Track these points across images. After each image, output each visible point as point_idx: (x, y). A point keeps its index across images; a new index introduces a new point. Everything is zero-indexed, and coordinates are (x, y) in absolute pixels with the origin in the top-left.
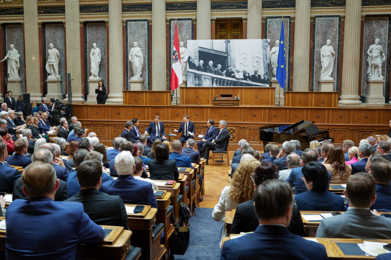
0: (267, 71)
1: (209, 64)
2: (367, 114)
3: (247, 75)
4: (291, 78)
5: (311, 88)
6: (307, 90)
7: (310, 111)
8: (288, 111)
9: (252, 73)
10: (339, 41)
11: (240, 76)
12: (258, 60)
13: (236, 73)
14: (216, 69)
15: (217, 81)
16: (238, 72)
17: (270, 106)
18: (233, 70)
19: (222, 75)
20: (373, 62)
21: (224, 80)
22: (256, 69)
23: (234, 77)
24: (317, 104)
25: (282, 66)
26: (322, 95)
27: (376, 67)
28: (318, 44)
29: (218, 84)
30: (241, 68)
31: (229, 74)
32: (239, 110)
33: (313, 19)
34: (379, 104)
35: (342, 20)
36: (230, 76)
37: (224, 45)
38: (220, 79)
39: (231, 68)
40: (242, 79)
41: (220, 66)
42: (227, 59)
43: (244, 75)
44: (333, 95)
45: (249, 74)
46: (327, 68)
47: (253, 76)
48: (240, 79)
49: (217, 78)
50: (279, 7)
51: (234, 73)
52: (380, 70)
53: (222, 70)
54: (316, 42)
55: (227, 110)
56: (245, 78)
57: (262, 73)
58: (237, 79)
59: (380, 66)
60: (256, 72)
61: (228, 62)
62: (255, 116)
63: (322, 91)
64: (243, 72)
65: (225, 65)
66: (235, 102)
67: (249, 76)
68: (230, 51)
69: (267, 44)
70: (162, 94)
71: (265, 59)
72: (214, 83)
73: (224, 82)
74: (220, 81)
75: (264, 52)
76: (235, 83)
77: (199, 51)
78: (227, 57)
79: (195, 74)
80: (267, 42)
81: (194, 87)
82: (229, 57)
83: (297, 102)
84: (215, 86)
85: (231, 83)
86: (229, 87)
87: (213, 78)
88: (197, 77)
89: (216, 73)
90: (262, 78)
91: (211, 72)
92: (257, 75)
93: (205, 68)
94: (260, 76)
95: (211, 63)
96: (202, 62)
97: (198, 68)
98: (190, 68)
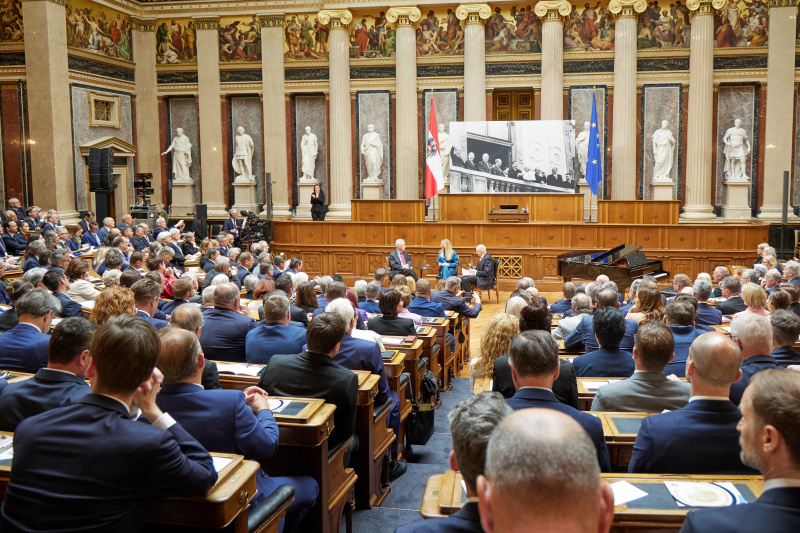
0: (571, 169)
1: (483, 158)
2: (722, 234)
3: (541, 175)
4: (608, 179)
5: (639, 196)
6: (632, 197)
7: (634, 231)
8: (602, 230)
9: (548, 173)
10: (681, 122)
11: (530, 176)
12: (557, 151)
13: (523, 172)
14: (494, 166)
15: (495, 184)
16: (528, 170)
17: (576, 223)
18: (519, 168)
19: (502, 175)
20: (733, 155)
21: (506, 183)
22: (554, 167)
23: (521, 178)
24: (647, 218)
25: (595, 162)
26: (655, 206)
27: (737, 161)
28: (649, 128)
29: (497, 188)
30: (533, 166)
31: (514, 174)
32: (527, 229)
33: (641, 89)
34: (742, 218)
35: (684, 91)
36: (516, 177)
37: (507, 129)
38: (500, 181)
39: (517, 165)
40: (534, 181)
41: (499, 162)
42: (511, 151)
43: (537, 175)
44: (671, 205)
45: (543, 173)
46: (663, 164)
47: (551, 177)
48: (530, 181)
49: (495, 180)
50: (589, 70)
51: (520, 172)
52: (743, 166)
53: (503, 167)
54: (645, 123)
55: (509, 229)
56: (539, 179)
57: (563, 171)
58: (525, 180)
59: (743, 160)
60: (554, 171)
61: (511, 156)
62: (551, 238)
63: (655, 199)
64: (536, 170)
65: (508, 159)
66: (522, 217)
67: (544, 177)
68: (515, 138)
69: (571, 128)
70: (411, 204)
71: (568, 152)
72: (492, 188)
73: (506, 186)
74: (500, 185)
75: (567, 140)
76: (522, 188)
77: (468, 139)
78: (510, 148)
79: (462, 173)
80: (570, 124)
81: (460, 193)
82: (513, 147)
83: (617, 216)
84: (492, 192)
85: (516, 188)
86: (513, 193)
87: (489, 181)
88: (466, 178)
89: (493, 172)
90: (564, 179)
91: (486, 170)
92: (555, 176)
93: (478, 165)
94: (560, 176)
95: (486, 157)
96: (472, 155)
97: (467, 165)
98: (454, 164)
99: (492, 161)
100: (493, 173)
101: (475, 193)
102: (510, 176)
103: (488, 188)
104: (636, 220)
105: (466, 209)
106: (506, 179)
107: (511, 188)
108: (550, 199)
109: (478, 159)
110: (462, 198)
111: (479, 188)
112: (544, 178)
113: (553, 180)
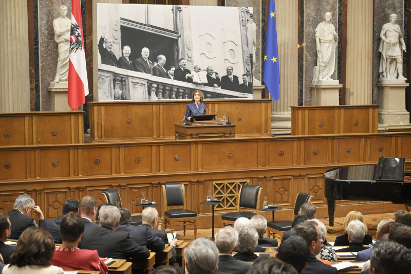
0: (249, 68)
1: (143, 54)
3: (214, 76)
9: (222, 73)
11: (201, 77)
12: (232, 46)
13: (193, 72)
14: (156, 64)
15: (157, 88)
16: (198, 70)
18: (188, 67)
19: (167, 76)
21: (172, 86)
22: (229, 65)
23: (190, 80)
25: (274, 60)
28: (309, 20)
29: (161, 94)
30: (204, 64)
31: (181, 75)
36: (183, 79)
37: (171, 15)
38: (165, 85)
39: (185, 63)
40: (205, 84)
41: (163, 59)
42: (177, 44)
43: (208, 77)
45: (216, 74)
47: (225, 78)
48: (201, 84)
49: (158, 83)
51: (189, 72)
53: (168, 66)
54: (305, 15)
56: (211, 82)
57: (239, 71)
58: (196, 83)
60: (229, 71)
61: (178, 51)
64: (207, 70)
65: (173, 56)
66: (228, 130)
67: (218, 78)
68: (182, 28)
69: (248, 17)
70: (66, 118)
71: (245, 46)
72: (153, 94)
73: (171, 91)
74: (164, 89)
75: (244, 32)
76: (191, 92)
77: (123, 28)
78: (177, 41)
79: (115, 74)
80: (248, 12)
81: (113, 101)
82: (180, 40)
83: (317, 124)
84: (154, 98)
85: (184, 93)
86: (181, 100)
87: (150, 83)
88: (119, 81)
89: (155, 72)
90: (241, 82)
91: (147, 71)
92: (231, 77)
93: (135, 63)
94: (236, 78)
95: (145, 52)
96: (127, 49)
97: (121, 63)
98: (104, 62)
99: (154, 58)
100: (154, 74)
101: (132, 100)
102: (176, 78)
103: (149, 94)
104: (336, 130)
105: (129, 123)
106: (172, 81)
107: (178, 93)
108: (234, 106)
109: (136, 54)
110: (125, 108)
111: (138, 94)
112: (217, 81)
113: (228, 82)
